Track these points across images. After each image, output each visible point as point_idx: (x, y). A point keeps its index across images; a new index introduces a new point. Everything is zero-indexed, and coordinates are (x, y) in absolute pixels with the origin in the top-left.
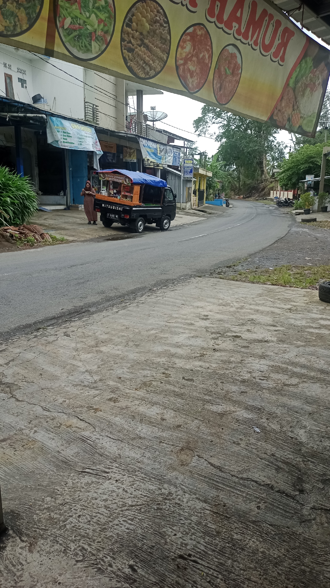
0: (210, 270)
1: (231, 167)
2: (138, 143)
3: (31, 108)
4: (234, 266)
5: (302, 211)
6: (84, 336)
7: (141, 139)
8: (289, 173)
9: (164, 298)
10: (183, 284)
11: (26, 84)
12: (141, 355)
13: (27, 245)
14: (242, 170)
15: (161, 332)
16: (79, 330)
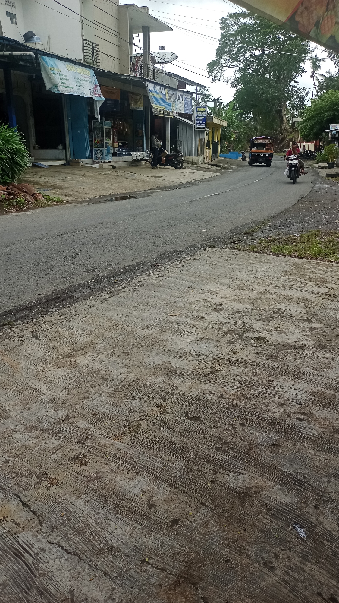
0: (225, 238)
1: (248, 117)
2: (144, 87)
3: (19, 46)
4: (253, 232)
5: (326, 164)
6: (59, 338)
7: (147, 82)
8: (310, 123)
9: (168, 279)
10: (192, 258)
11: (16, 19)
12: (130, 370)
13: (17, 207)
14: (259, 118)
15: (161, 331)
16: (54, 329)
